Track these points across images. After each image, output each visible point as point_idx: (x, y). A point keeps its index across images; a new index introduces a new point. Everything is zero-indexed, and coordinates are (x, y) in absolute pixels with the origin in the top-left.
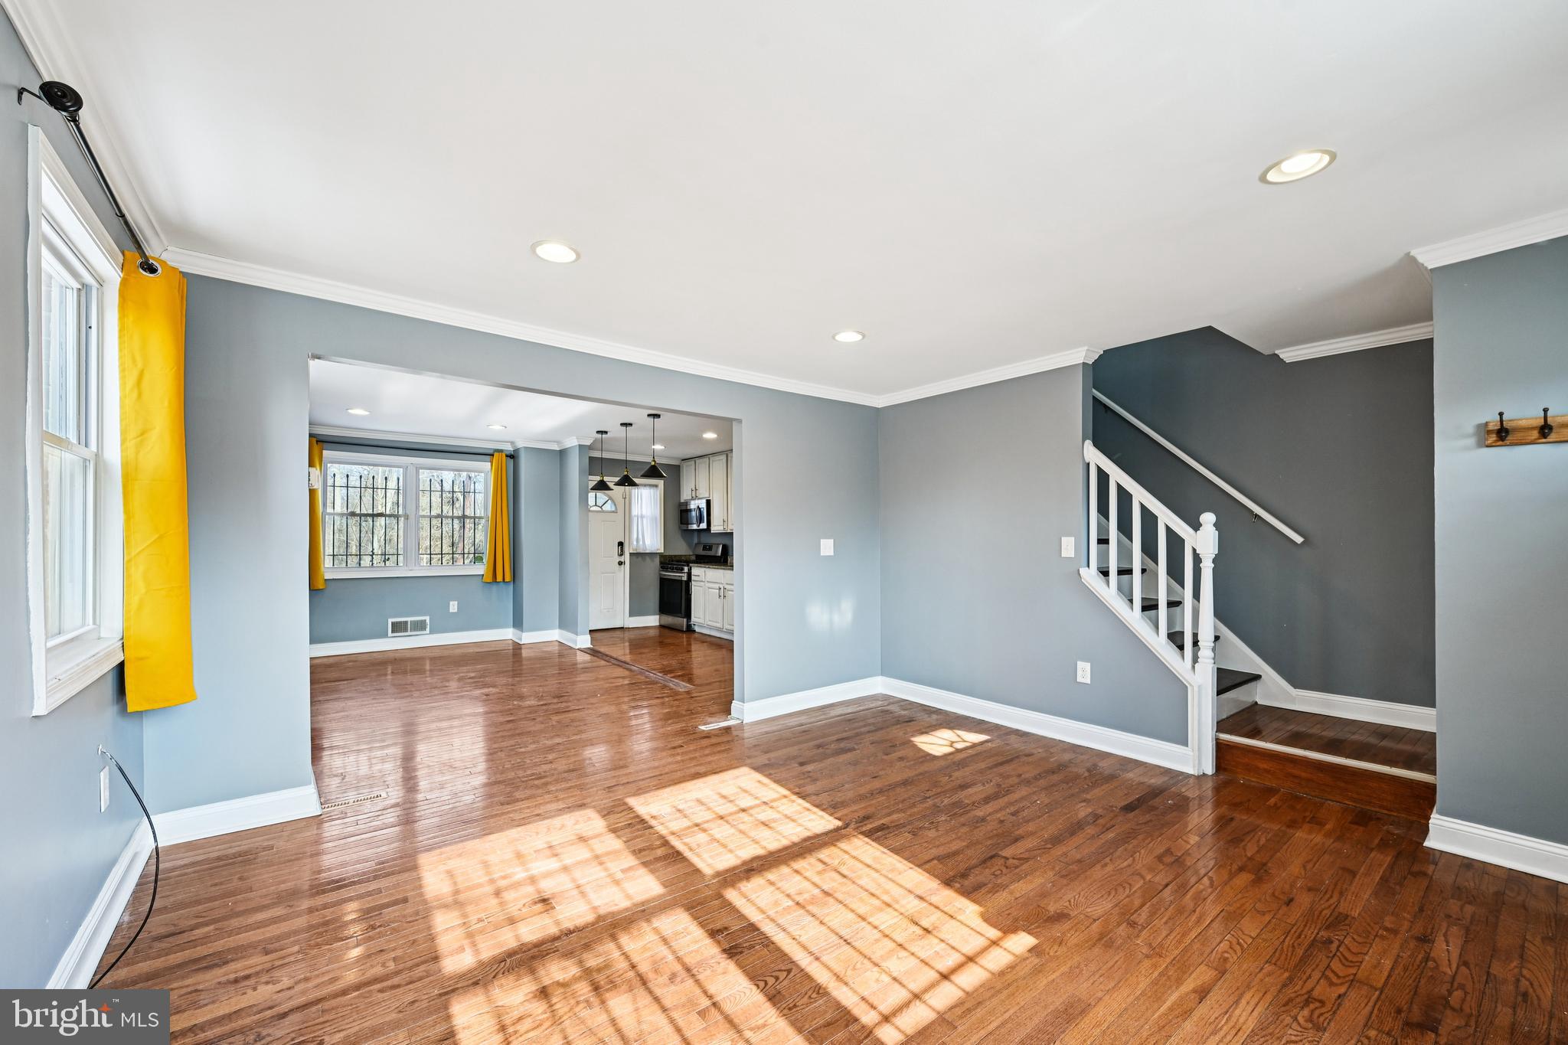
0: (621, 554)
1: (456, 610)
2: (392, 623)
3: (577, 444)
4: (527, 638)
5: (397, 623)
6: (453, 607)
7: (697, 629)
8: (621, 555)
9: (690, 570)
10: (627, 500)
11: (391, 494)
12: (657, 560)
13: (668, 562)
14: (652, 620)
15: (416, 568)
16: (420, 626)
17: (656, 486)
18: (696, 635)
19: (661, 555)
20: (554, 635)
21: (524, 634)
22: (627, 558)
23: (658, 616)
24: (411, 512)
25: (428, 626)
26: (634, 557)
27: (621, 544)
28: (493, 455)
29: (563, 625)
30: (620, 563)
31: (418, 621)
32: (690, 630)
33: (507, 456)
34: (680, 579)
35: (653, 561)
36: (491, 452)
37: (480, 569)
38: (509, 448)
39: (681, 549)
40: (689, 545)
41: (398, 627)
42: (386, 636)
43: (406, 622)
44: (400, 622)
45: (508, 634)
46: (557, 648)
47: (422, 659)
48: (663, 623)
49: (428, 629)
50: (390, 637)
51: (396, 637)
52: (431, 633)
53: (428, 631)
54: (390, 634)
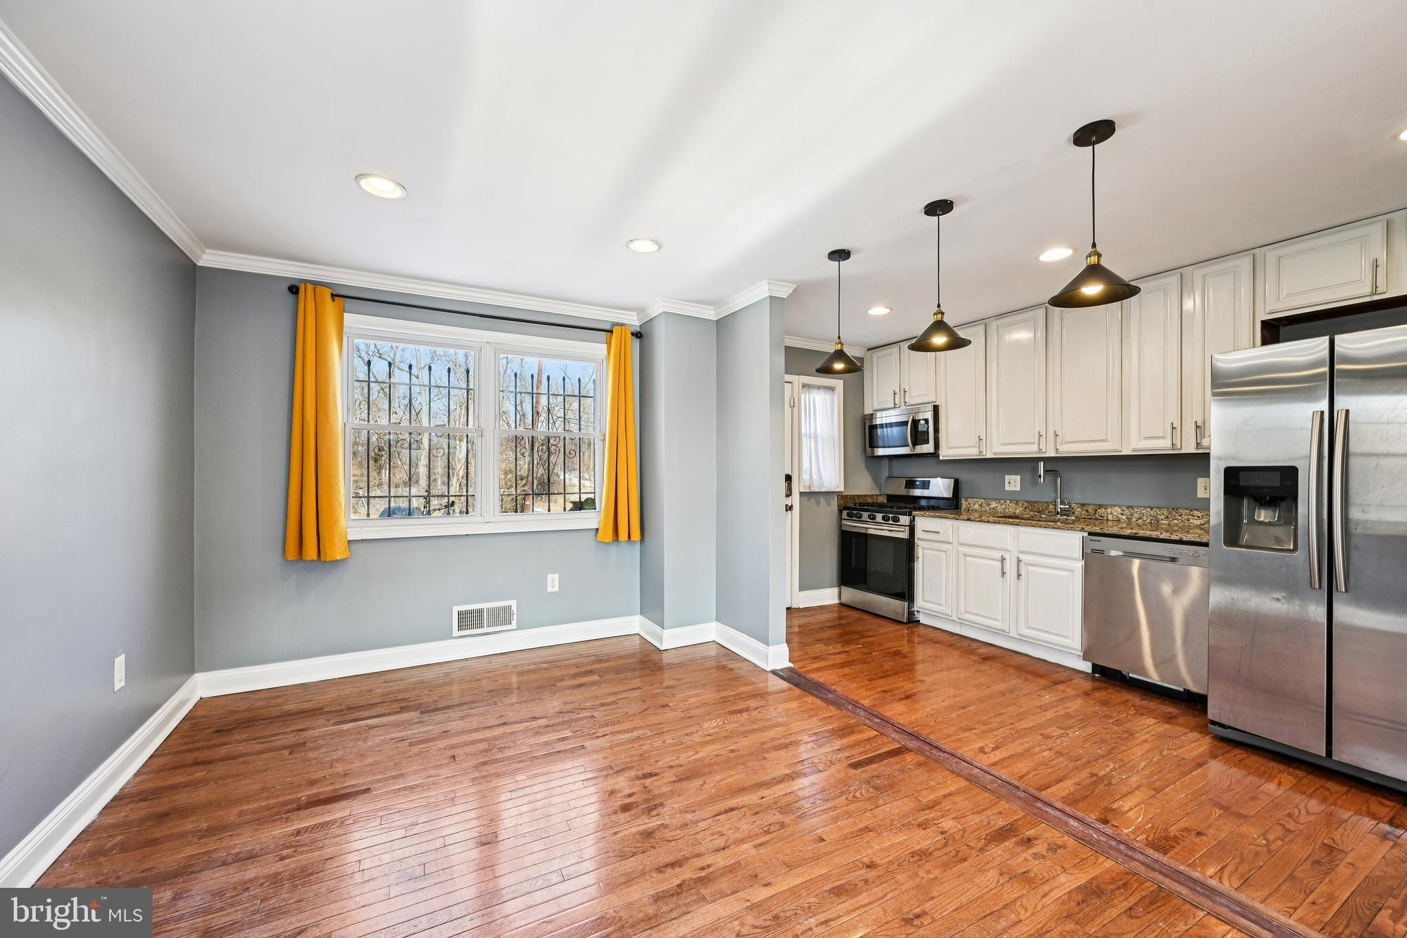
0: (789, 494)
1: (556, 589)
2: (459, 613)
3: (768, 295)
4: (671, 639)
5: (467, 612)
6: (553, 583)
7: (923, 619)
8: (788, 496)
9: (912, 521)
10: (796, 409)
12: (835, 503)
13: (851, 506)
14: (828, 596)
16: (502, 617)
17: (832, 389)
18: (921, 630)
19: (840, 495)
20: (711, 632)
21: (667, 633)
22: (795, 500)
23: (836, 590)
25: (515, 616)
26: (805, 499)
27: (788, 478)
28: (612, 332)
29: (724, 615)
30: (789, 508)
31: (499, 609)
32: (912, 621)
33: (632, 334)
34: (863, 531)
35: (829, 504)
36: (608, 327)
37: (589, 520)
38: (634, 321)
39: (864, 486)
40: (876, 480)
41: (469, 620)
42: (450, 636)
43: (481, 611)
44: (472, 612)
45: (634, 625)
46: (715, 652)
48: (845, 599)
49: (514, 622)
50: (455, 638)
51: (464, 636)
52: (519, 628)
53: (514, 625)
54: (455, 633)
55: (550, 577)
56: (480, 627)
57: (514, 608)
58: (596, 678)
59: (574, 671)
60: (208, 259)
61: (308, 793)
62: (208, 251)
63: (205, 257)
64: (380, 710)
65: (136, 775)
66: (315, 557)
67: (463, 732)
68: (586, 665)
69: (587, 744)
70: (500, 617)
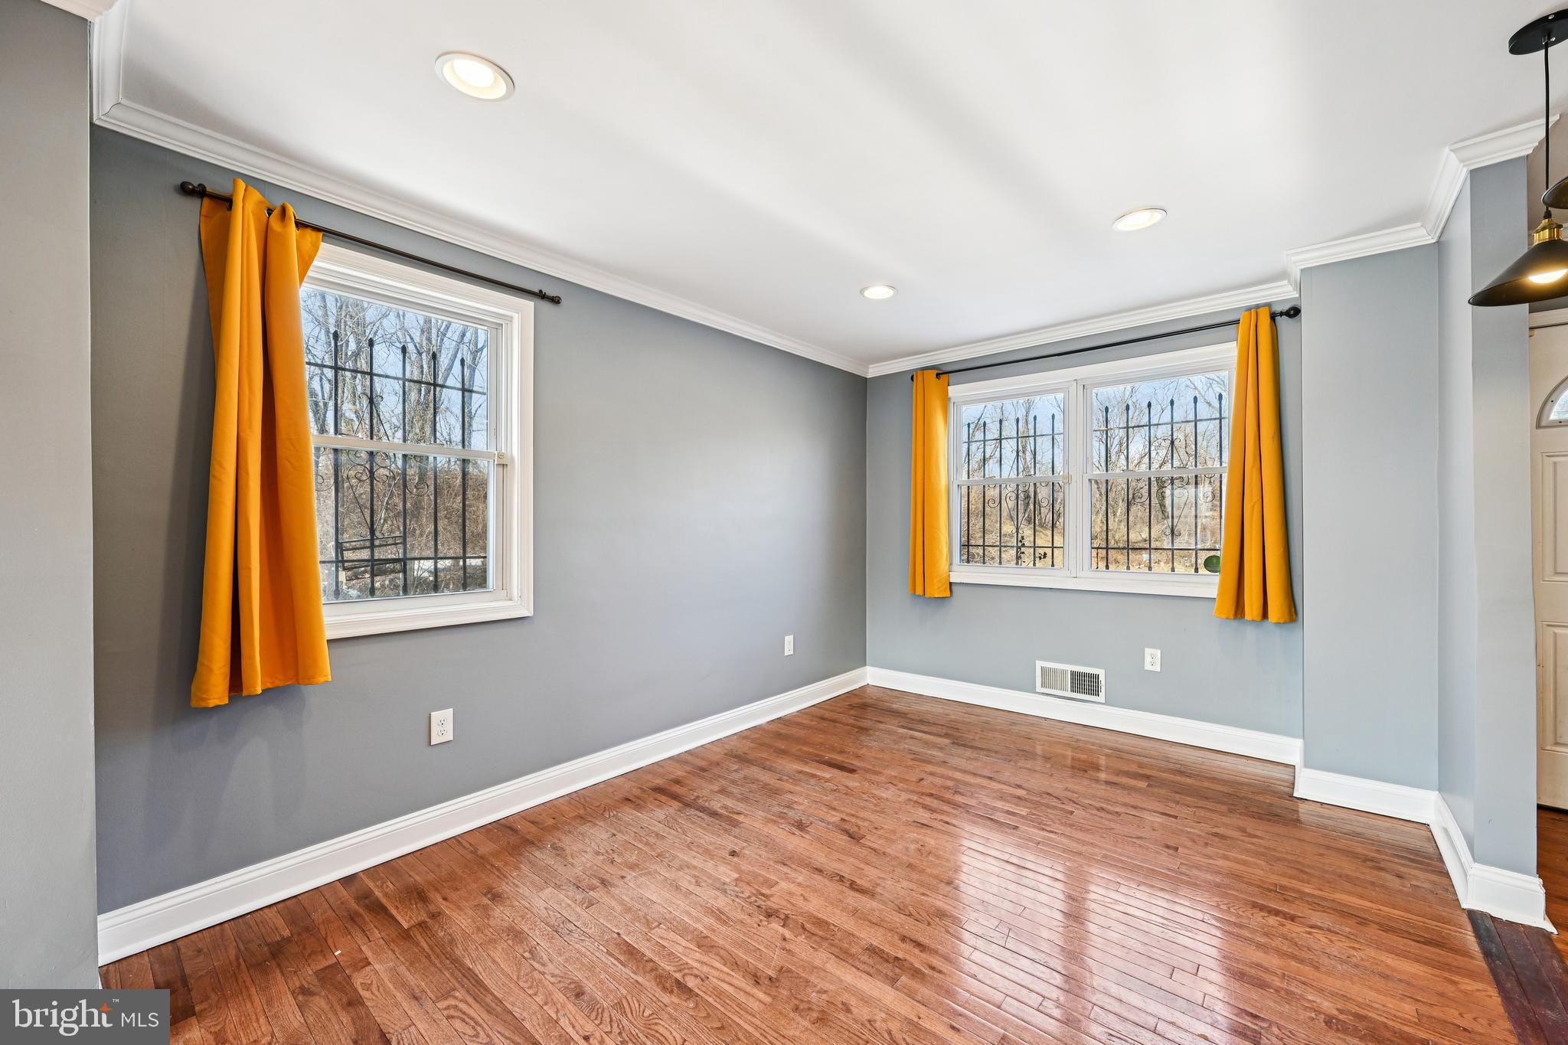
1: (1156, 668)
2: (1043, 669)
6: (1153, 659)
20: (1424, 805)
21: (1306, 773)
25: (1103, 689)
28: (1240, 322)
31: (1084, 674)
36: (1237, 315)
38: (1287, 293)
41: (1052, 679)
42: (1030, 688)
43: (1063, 672)
44: (1055, 671)
49: (1102, 694)
50: (1039, 693)
51: (1048, 695)
52: (1107, 703)
53: (1102, 698)
54: (1039, 688)
55: (1148, 651)
56: (1063, 689)
57: (1102, 678)
58: (1143, 784)
59: (1134, 768)
60: (873, 371)
61: (832, 756)
62: (871, 366)
63: (870, 370)
64: (934, 729)
65: (798, 712)
66: (921, 594)
67: (955, 768)
68: (1153, 769)
69: (1023, 828)
70: (1085, 684)
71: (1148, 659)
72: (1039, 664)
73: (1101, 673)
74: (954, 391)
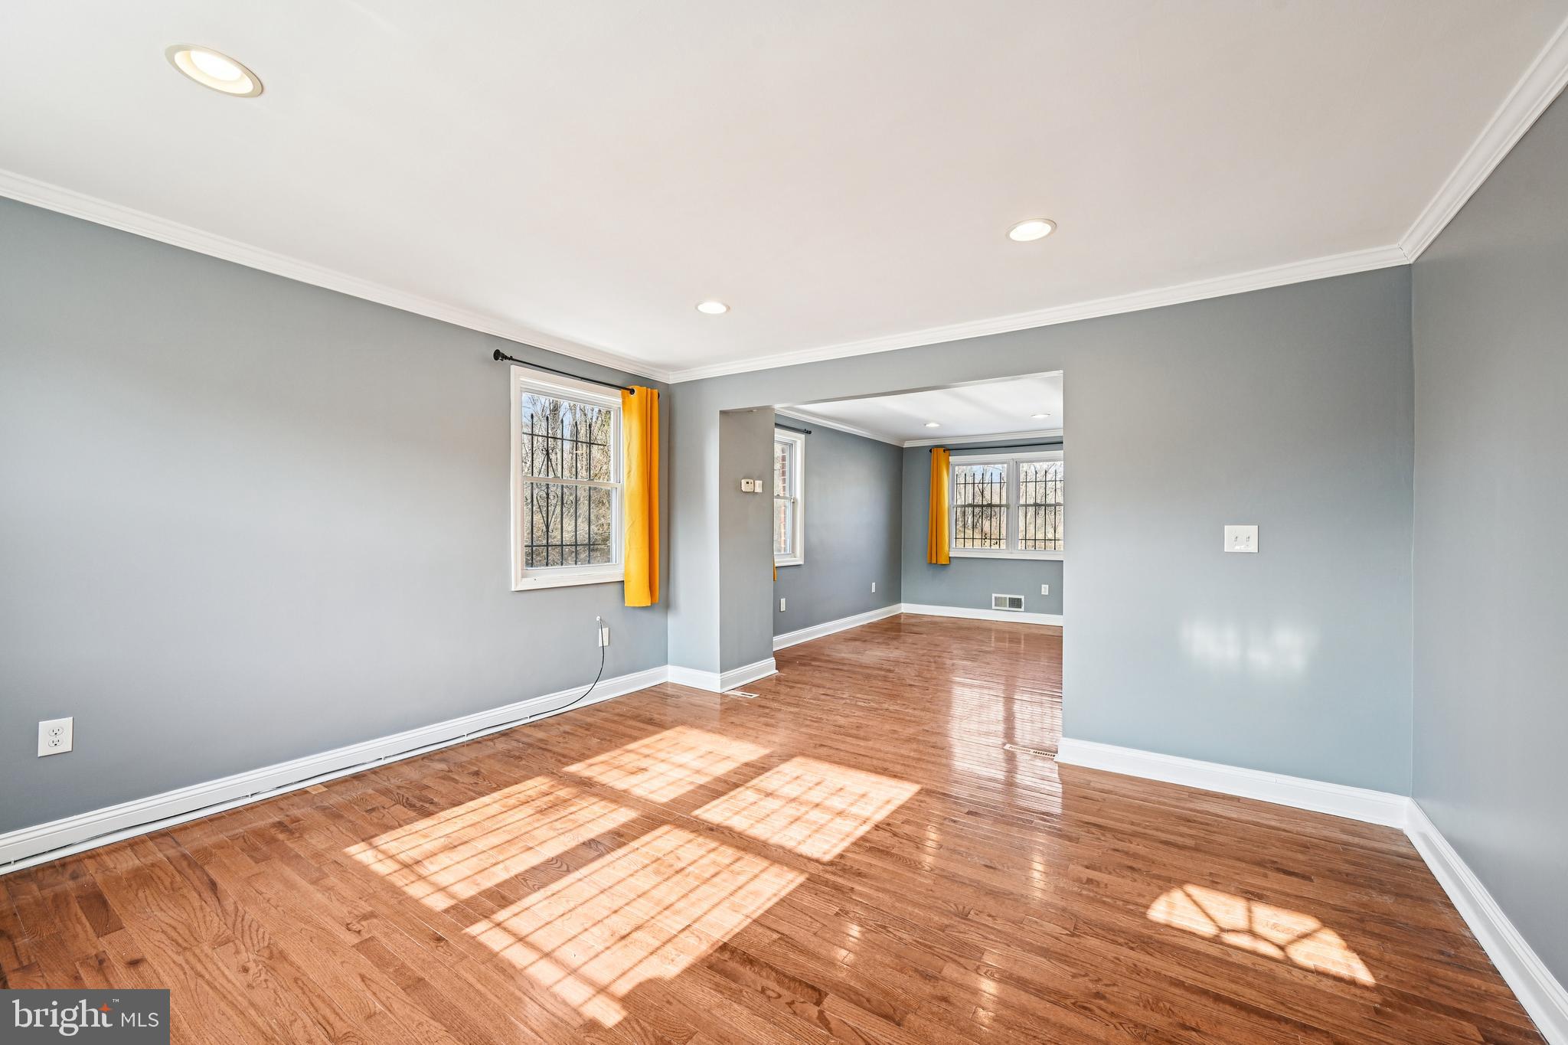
1: (1045, 593)
2: (996, 598)
5: (999, 598)
6: (1045, 589)
11: (996, 487)
15: (1014, 551)
24: (1012, 503)
25: (1023, 605)
31: (1016, 599)
41: (999, 602)
42: (989, 607)
43: (1006, 598)
44: (1001, 598)
47: (990, 630)
49: (1023, 607)
50: (994, 609)
51: (998, 610)
52: (1025, 611)
53: (1023, 609)
54: (994, 607)
55: (1043, 586)
56: (1005, 606)
57: (1023, 600)
60: (907, 445)
62: (906, 442)
63: (905, 444)
66: (935, 562)
70: (1015, 603)
71: (1043, 590)
72: (994, 595)
73: (1022, 597)
74: (952, 459)
